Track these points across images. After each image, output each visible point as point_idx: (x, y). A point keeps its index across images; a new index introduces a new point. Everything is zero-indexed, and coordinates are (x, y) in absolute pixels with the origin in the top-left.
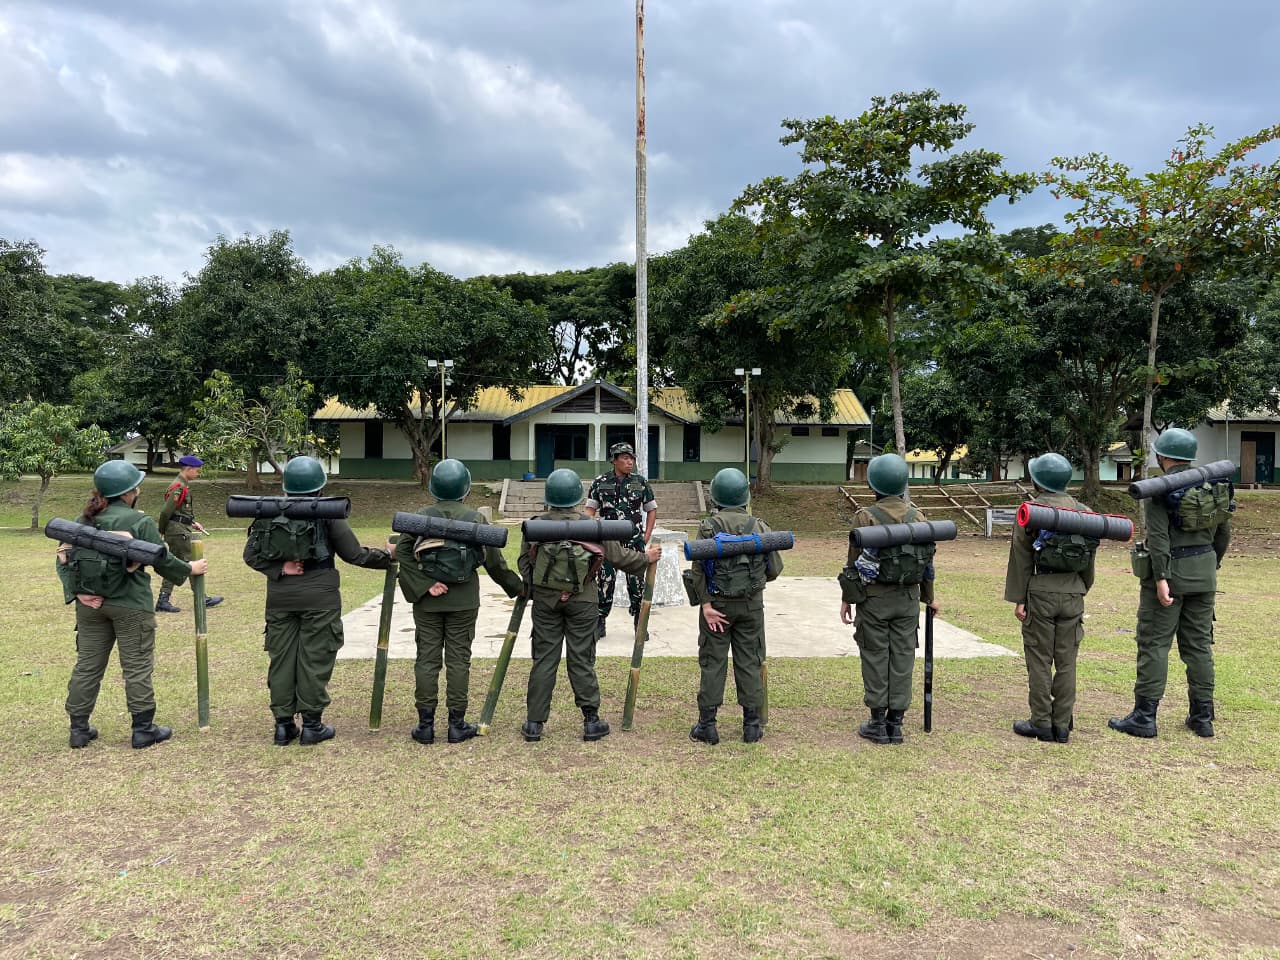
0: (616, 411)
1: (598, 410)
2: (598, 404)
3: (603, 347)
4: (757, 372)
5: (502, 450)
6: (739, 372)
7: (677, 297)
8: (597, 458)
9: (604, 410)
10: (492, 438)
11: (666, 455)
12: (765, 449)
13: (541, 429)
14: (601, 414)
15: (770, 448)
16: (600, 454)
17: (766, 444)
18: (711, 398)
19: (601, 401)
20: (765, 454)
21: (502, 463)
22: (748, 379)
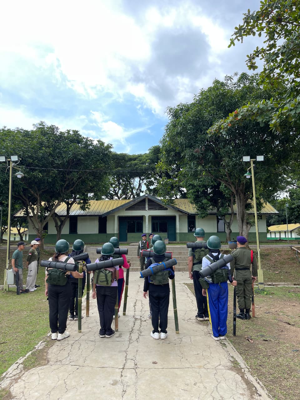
0: (155, 209)
1: (147, 209)
2: (147, 206)
3: (152, 187)
4: (260, 158)
5: (103, 229)
6: (246, 159)
7: (189, 122)
8: (147, 232)
9: (149, 209)
10: (98, 223)
11: (180, 230)
12: (245, 224)
13: (121, 219)
14: (148, 211)
15: (247, 223)
16: (148, 230)
17: (245, 221)
18: (201, 201)
19: (148, 205)
20: (245, 227)
21: (103, 235)
22: (252, 165)
